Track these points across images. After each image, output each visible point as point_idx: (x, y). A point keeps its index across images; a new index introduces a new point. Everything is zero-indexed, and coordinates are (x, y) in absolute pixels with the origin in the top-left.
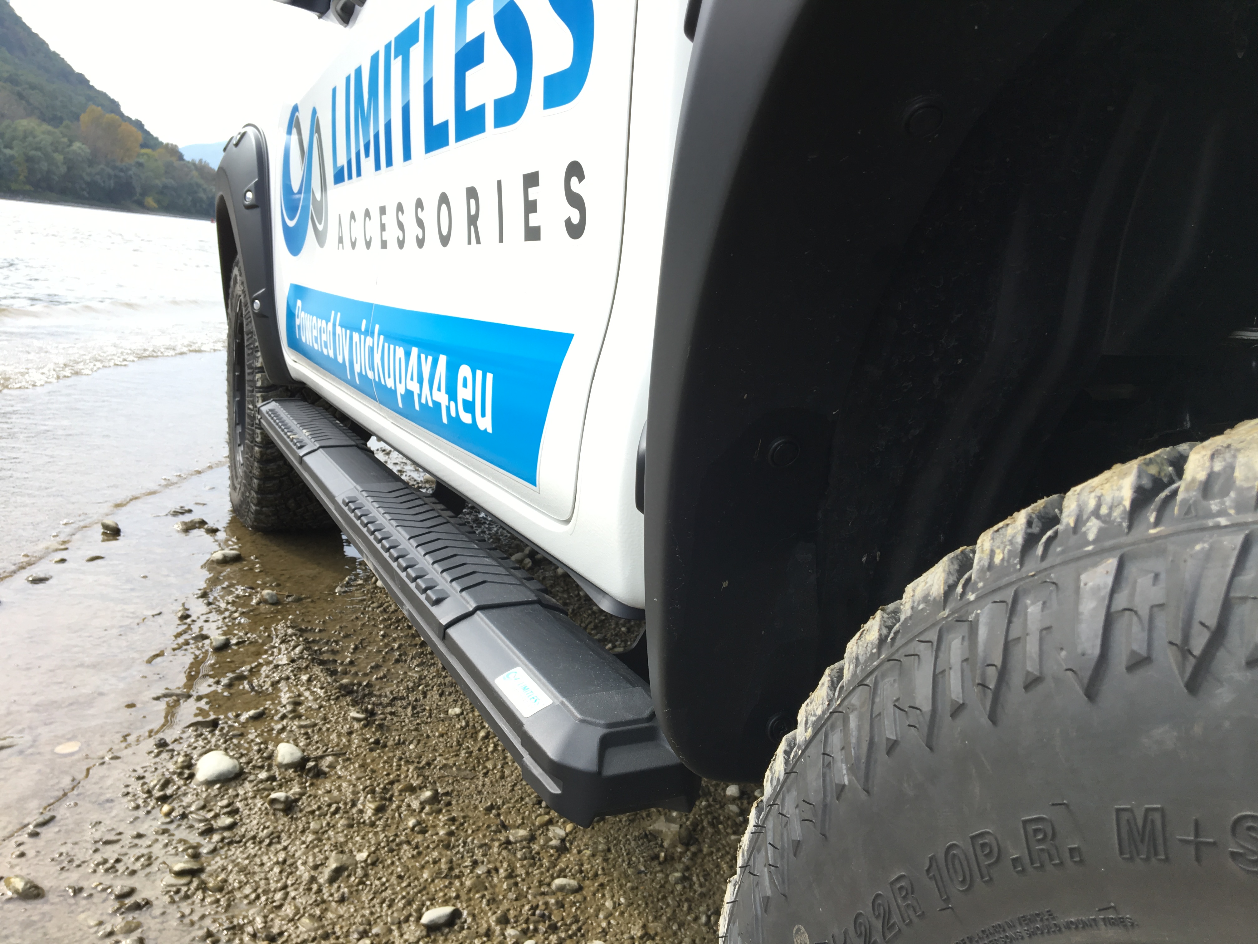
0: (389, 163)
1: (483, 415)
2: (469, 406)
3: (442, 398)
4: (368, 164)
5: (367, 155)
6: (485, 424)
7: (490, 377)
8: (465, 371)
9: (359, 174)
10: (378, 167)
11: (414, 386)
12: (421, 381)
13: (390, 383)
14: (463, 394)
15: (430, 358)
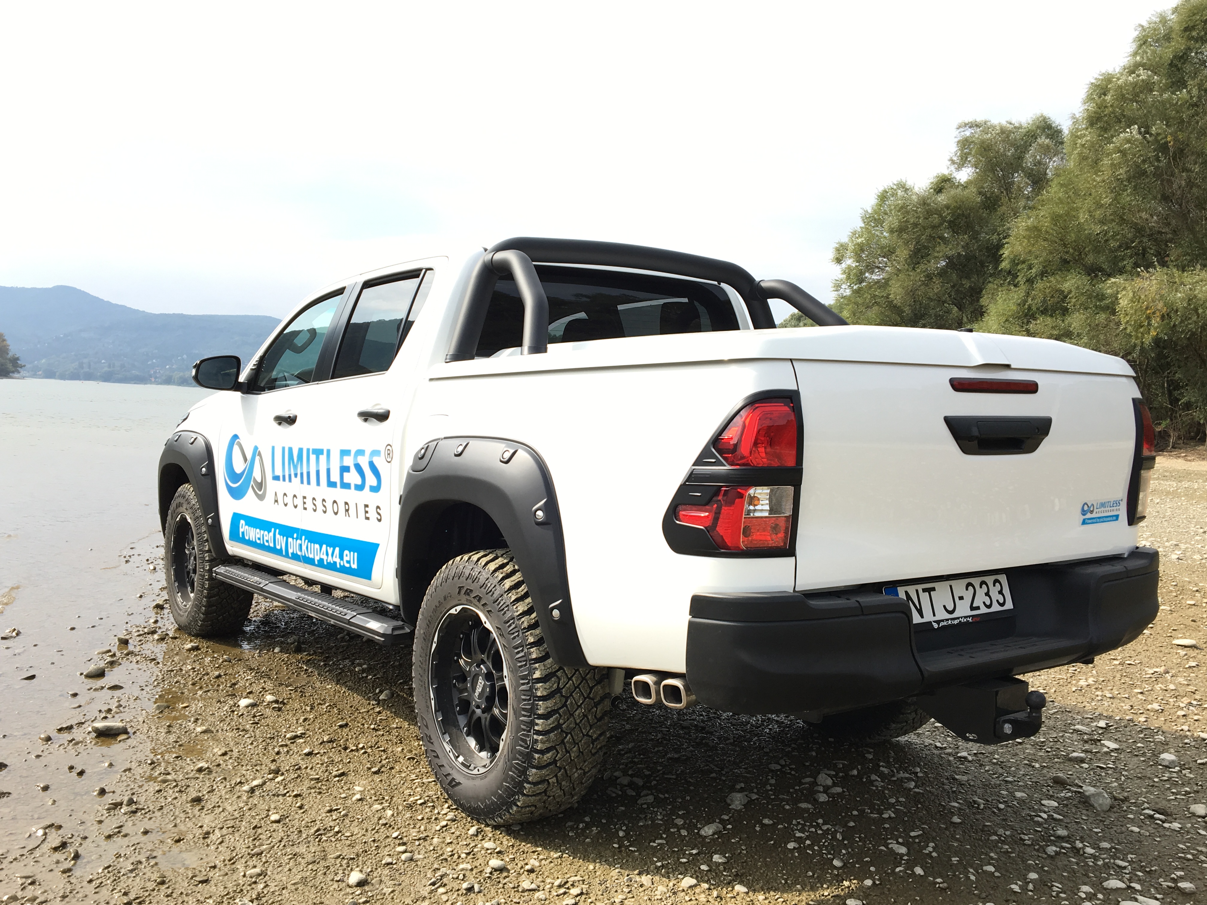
0: (309, 483)
1: (354, 563)
2: (348, 562)
3: (337, 560)
6: (355, 566)
7: (356, 554)
8: (346, 552)
10: (302, 483)
11: (324, 557)
12: (327, 554)
13: (311, 556)
14: (346, 558)
15: (332, 549)
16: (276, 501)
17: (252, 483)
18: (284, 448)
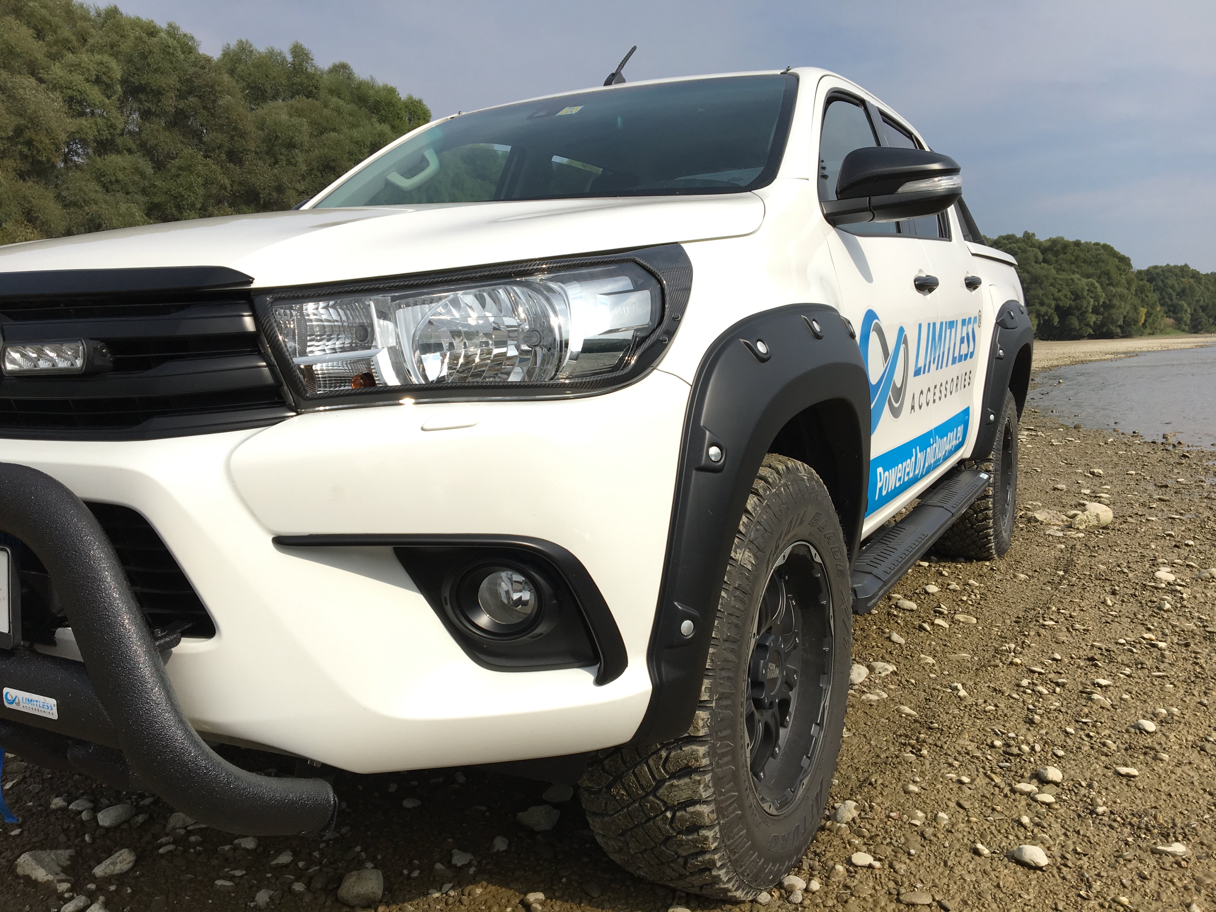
0: (941, 368)
1: (961, 436)
2: (959, 438)
4: (933, 367)
5: (934, 363)
9: (929, 371)
10: (937, 369)
11: (948, 447)
12: (950, 443)
13: (940, 456)
16: (913, 407)
17: (890, 393)
18: (929, 324)
